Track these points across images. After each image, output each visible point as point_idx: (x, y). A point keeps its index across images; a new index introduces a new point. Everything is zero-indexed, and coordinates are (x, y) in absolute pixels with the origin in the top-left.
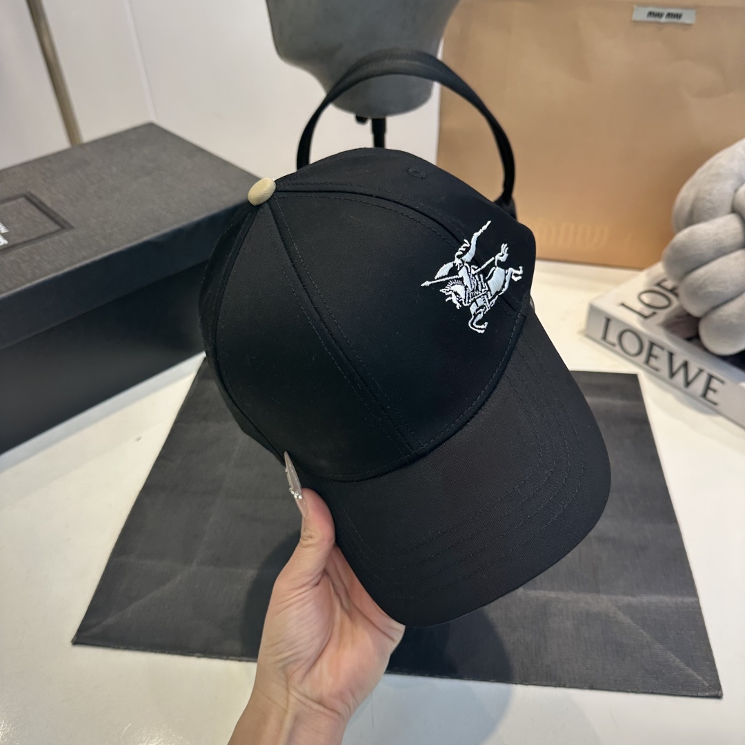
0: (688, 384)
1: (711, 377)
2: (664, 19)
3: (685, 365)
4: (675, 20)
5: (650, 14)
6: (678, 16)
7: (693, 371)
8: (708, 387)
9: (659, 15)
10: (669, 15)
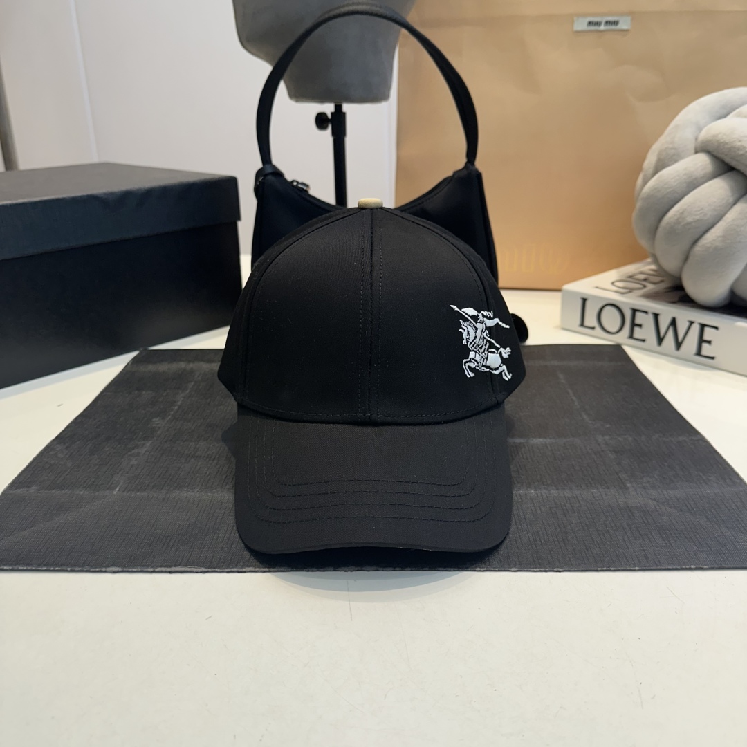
0: (678, 345)
1: (703, 326)
2: (602, 27)
3: (673, 323)
4: (613, 27)
5: (590, 23)
6: (616, 23)
7: (682, 327)
8: (701, 341)
9: (598, 24)
10: (607, 23)
